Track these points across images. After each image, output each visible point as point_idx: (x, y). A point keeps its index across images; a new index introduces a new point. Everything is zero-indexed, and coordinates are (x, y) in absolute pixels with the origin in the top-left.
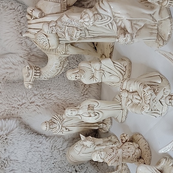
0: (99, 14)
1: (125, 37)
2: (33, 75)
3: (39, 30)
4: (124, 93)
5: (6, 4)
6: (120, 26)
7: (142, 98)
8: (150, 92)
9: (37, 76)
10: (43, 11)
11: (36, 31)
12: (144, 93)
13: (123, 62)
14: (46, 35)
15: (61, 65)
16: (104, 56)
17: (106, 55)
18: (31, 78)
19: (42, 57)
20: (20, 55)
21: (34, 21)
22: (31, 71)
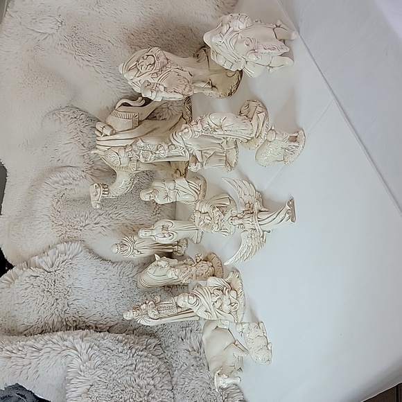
1: (196, 165)
2: (102, 193)
3: (109, 147)
4: (197, 214)
5: (67, 113)
7: (211, 219)
8: (218, 214)
9: (106, 194)
10: (114, 128)
11: (106, 149)
12: (213, 214)
13: (197, 181)
14: (117, 153)
15: (131, 182)
16: (178, 171)
17: (180, 171)
18: (100, 196)
20: (82, 169)
22: (99, 190)
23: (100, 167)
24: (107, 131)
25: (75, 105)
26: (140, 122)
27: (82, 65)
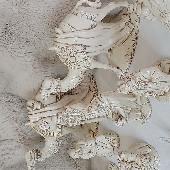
0: (100, 105)
1: (122, 121)
2: (36, 158)
3: (40, 119)
4: (123, 164)
5: (3, 98)
6: (114, 112)
7: (140, 167)
8: (146, 161)
9: (39, 158)
10: (42, 102)
11: (37, 120)
12: (142, 162)
13: (112, 136)
14: (46, 122)
15: (57, 145)
16: (91, 131)
17: (93, 131)
18: (34, 161)
19: (36, 139)
20: (17, 140)
21: (36, 112)
22: (33, 155)
23: (30, 137)
24: (37, 106)
25: (8, 92)
26: (61, 97)
27: (14, 55)
